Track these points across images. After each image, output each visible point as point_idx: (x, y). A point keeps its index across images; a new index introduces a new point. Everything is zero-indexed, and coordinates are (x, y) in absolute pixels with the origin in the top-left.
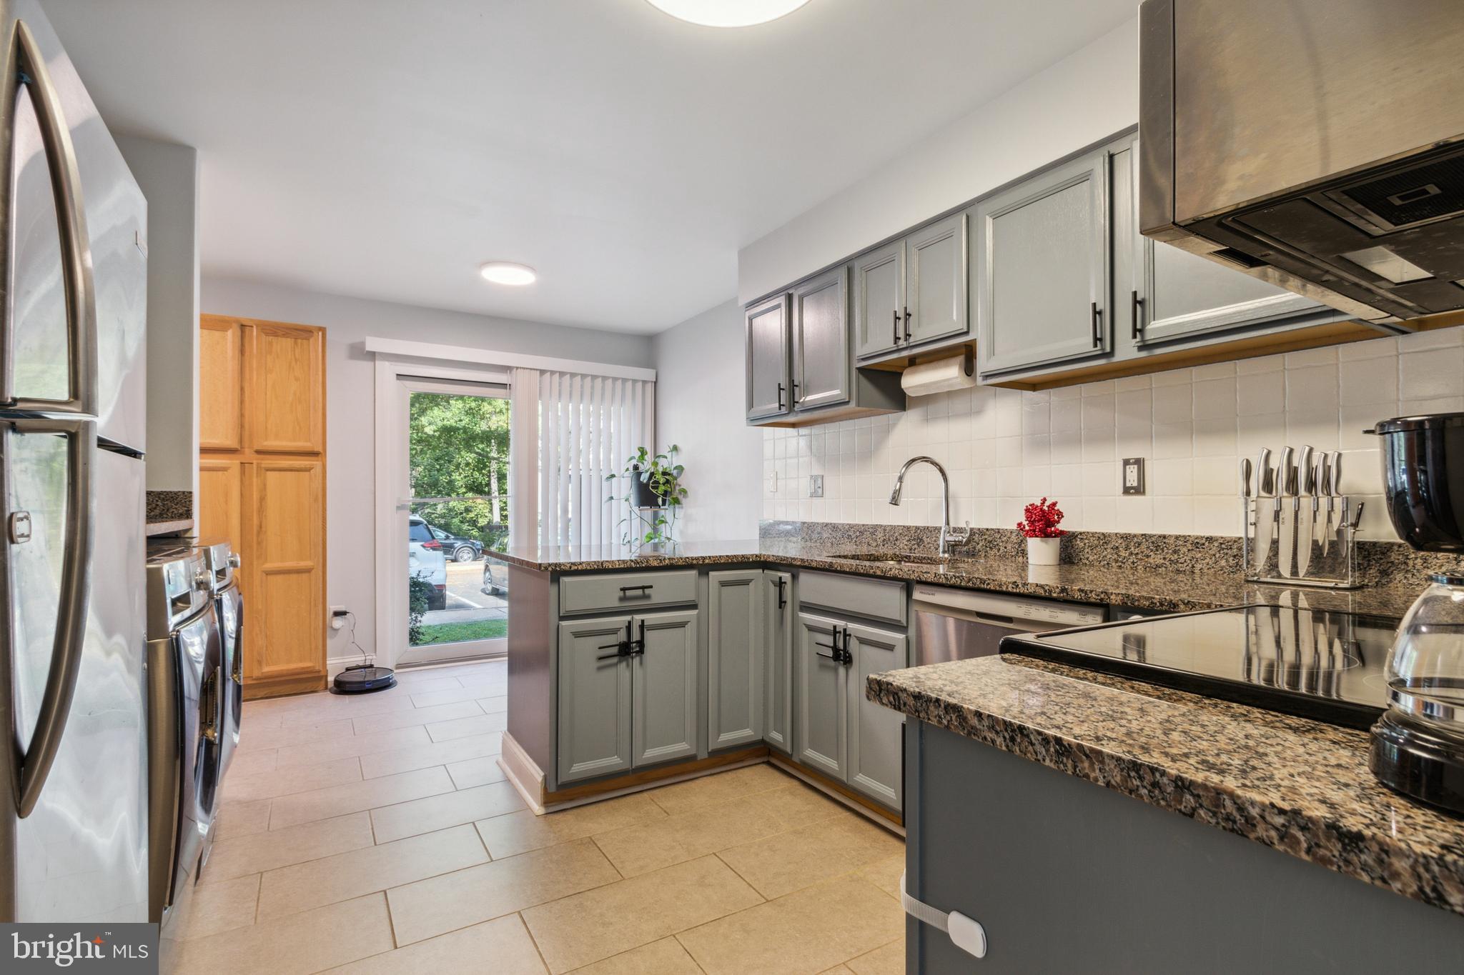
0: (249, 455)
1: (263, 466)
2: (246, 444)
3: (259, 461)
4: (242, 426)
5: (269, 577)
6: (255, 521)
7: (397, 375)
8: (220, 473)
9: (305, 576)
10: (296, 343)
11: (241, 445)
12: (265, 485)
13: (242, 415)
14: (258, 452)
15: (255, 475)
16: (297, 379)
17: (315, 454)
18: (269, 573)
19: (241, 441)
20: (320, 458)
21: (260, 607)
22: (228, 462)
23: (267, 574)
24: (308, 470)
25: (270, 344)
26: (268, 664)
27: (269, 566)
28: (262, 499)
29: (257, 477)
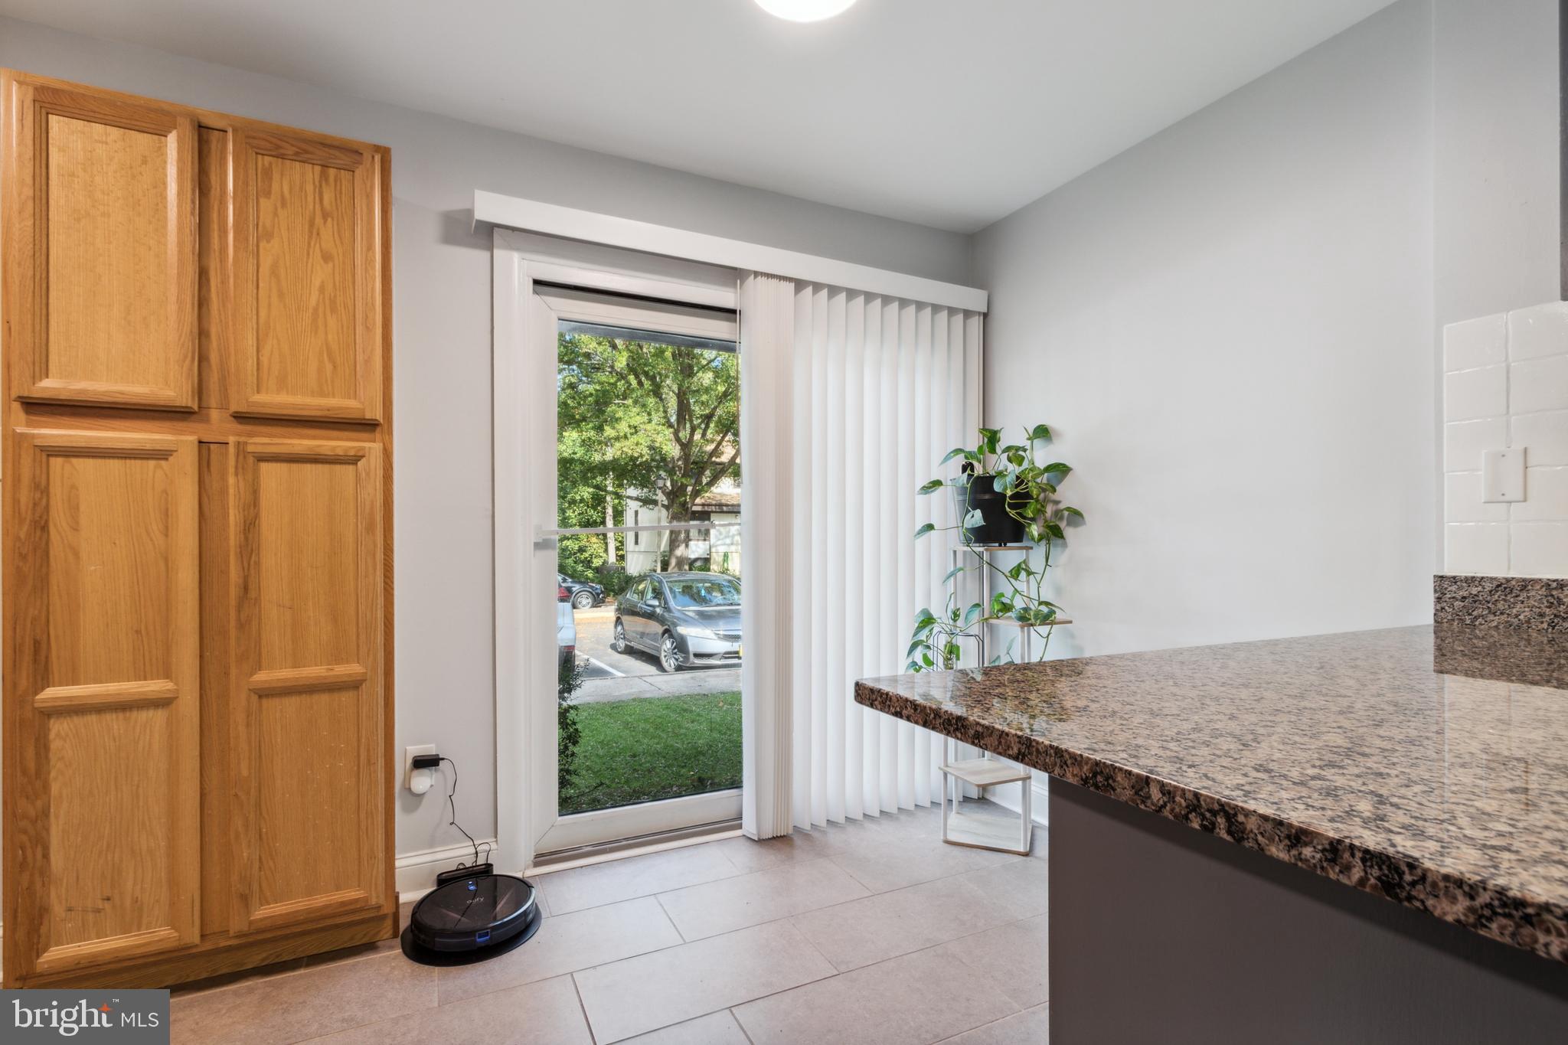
0: (218, 425)
1: (250, 449)
2: (213, 400)
3: (242, 439)
4: (203, 359)
5: (264, 701)
6: (234, 575)
7: (537, 282)
8: (152, 463)
9: (346, 697)
10: (324, 176)
11: (200, 399)
12: (255, 493)
13: (202, 334)
14: (241, 418)
15: (231, 470)
16: (327, 257)
17: (367, 426)
18: (265, 693)
19: (200, 391)
20: (378, 435)
21: (245, 773)
22: (169, 437)
23: (260, 697)
24: (354, 460)
25: (268, 173)
26: (264, 901)
27: (262, 677)
28: (250, 526)
29: (236, 474)
